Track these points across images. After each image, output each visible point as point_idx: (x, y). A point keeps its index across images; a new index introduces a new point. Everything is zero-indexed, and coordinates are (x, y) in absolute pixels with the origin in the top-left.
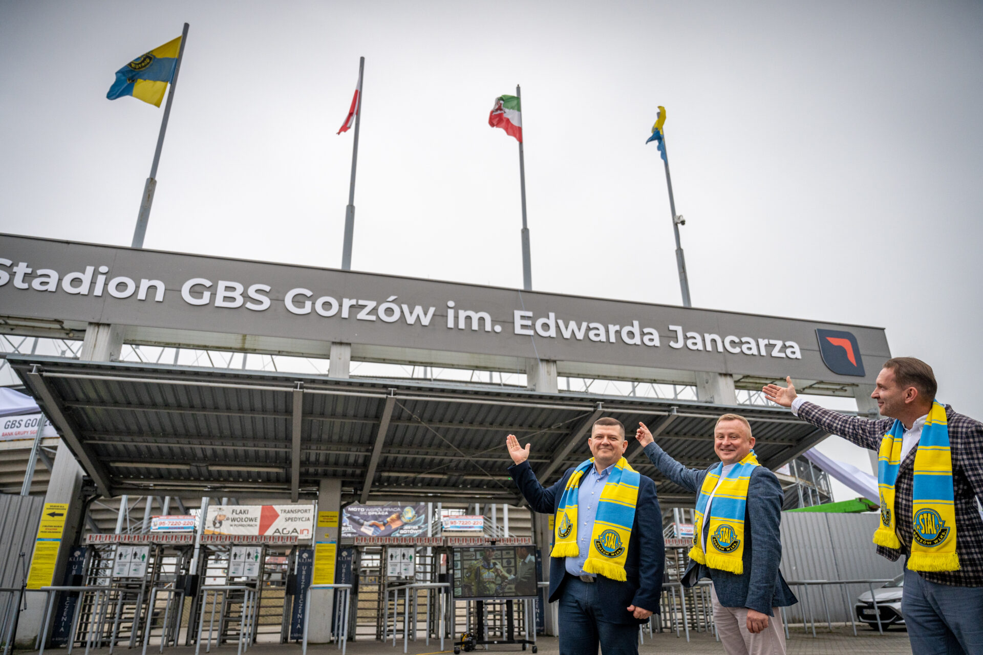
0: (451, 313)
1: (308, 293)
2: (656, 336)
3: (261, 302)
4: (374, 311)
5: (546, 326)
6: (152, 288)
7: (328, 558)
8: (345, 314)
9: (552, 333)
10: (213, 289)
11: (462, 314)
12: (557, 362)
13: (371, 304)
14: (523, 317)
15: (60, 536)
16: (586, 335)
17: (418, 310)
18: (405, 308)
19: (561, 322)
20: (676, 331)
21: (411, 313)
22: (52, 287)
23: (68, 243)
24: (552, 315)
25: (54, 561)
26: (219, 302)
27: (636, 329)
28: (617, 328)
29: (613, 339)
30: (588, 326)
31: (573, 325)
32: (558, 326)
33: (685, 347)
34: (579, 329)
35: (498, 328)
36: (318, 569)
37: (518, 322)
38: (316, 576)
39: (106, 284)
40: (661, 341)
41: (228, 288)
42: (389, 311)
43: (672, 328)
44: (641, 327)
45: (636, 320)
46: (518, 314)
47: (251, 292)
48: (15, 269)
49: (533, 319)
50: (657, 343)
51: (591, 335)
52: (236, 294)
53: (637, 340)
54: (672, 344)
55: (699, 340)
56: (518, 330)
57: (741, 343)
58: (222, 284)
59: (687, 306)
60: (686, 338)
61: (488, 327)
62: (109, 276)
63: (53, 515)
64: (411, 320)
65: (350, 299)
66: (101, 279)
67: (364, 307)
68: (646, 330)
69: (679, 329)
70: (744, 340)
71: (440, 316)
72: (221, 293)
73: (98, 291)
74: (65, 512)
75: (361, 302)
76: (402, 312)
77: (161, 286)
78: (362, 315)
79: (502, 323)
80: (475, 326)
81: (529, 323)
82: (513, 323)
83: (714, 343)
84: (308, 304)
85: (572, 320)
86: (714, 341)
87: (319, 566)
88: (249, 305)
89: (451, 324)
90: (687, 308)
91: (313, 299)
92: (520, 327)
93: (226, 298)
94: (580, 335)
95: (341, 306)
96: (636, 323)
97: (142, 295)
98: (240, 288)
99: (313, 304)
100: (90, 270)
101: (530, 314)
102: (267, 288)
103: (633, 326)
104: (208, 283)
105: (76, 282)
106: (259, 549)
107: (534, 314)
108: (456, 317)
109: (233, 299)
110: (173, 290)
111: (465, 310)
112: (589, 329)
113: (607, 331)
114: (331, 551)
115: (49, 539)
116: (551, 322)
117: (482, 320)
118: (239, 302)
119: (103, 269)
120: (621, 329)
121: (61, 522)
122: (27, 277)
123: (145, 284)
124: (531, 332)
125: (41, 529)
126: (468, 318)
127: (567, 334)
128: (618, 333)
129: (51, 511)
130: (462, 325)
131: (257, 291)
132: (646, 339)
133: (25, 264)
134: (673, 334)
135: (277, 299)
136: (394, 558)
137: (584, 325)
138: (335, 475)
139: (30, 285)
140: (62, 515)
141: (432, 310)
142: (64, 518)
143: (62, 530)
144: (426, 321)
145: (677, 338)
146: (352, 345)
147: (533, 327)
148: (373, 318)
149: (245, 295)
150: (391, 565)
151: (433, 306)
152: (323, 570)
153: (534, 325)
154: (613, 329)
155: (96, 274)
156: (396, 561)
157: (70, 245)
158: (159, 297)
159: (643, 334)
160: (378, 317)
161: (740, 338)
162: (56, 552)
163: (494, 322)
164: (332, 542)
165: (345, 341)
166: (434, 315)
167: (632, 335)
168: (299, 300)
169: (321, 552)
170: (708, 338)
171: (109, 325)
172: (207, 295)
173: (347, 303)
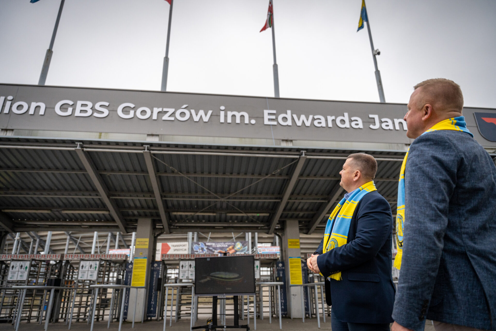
0: (222, 114)
1: (132, 106)
2: (360, 121)
3: (102, 112)
4: (173, 114)
5: (285, 119)
6: (38, 107)
7: (142, 267)
8: (155, 117)
9: (289, 123)
10: (74, 106)
11: (230, 114)
12: (293, 141)
13: (171, 111)
14: (270, 114)
16: (312, 123)
17: (201, 112)
18: (193, 111)
19: (295, 116)
20: (374, 118)
21: (197, 115)
24: (289, 112)
26: (77, 113)
27: (346, 118)
28: (333, 118)
29: (330, 125)
31: (303, 117)
32: (293, 119)
33: (381, 128)
34: (307, 120)
35: (253, 122)
36: (134, 275)
37: (266, 117)
38: (134, 279)
39: (11, 106)
40: (363, 125)
41: (82, 105)
42: (183, 114)
43: (371, 116)
44: (350, 117)
45: (346, 112)
46: (266, 112)
47: (97, 107)
49: (277, 115)
50: (361, 126)
51: (316, 123)
52: (88, 109)
53: (347, 125)
54: (372, 126)
55: (390, 123)
56: (266, 122)
58: (79, 103)
59: (383, 102)
60: (381, 122)
61: (247, 121)
62: (13, 101)
64: (196, 119)
65: (158, 108)
66: (8, 104)
67: (166, 112)
68: (353, 119)
69: (376, 117)
71: (216, 115)
72: (79, 107)
73: (6, 111)
75: (165, 110)
76: (191, 114)
77: (43, 106)
78: (166, 117)
79: (256, 118)
80: (238, 121)
81: (274, 117)
82: (263, 118)
83: (401, 125)
84: (132, 112)
85: (303, 114)
86: (401, 123)
88: (96, 115)
89: (222, 120)
90: (383, 103)
91: (135, 109)
92: (267, 120)
93: (81, 111)
94: (308, 124)
95: (152, 112)
96: (346, 114)
97: (31, 112)
98: (90, 104)
99: (135, 112)
100: (2, 99)
101: (274, 112)
102: (106, 104)
103: (344, 116)
104: (71, 103)
106: (98, 263)
107: (277, 112)
108: (226, 116)
109: (86, 111)
110: (50, 108)
111: (232, 111)
112: (314, 119)
113: (326, 121)
114: (144, 263)
116: (289, 116)
117: (242, 116)
118: (90, 112)
119: (10, 98)
120: (336, 118)
123: (34, 105)
124: (275, 123)
126: (234, 116)
127: (299, 123)
128: (334, 121)
130: (229, 120)
131: (101, 106)
132: (353, 124)
134: (372, 120)
135: (113, 110)
136: (184, 268)
137: (311, 117)
138: (146, 216)
141: (210, 112)
144: (206, 119)
145: (375, 122)
146: (159, 136)
147: (276, 120)
148: (172, 119)
149: (93, 109)
150: (182, 272)
151: (211, 110)
152: (138, 275)
153: (277, 118)
154: (330, 118)
155: (6, 101)
156: (185, 269)
158: (42, 112)
159: (351, 121)
160: (176, 118)
163: (250, 118)
164: (145, 258)
165: (154, 133)
166: (211, 115)
167: (344, 122)
168: (126, 110)
169: (137, 264)
170: (397, 121)
171: (12, 130)
172: (70, 110)
173: (156, 110)
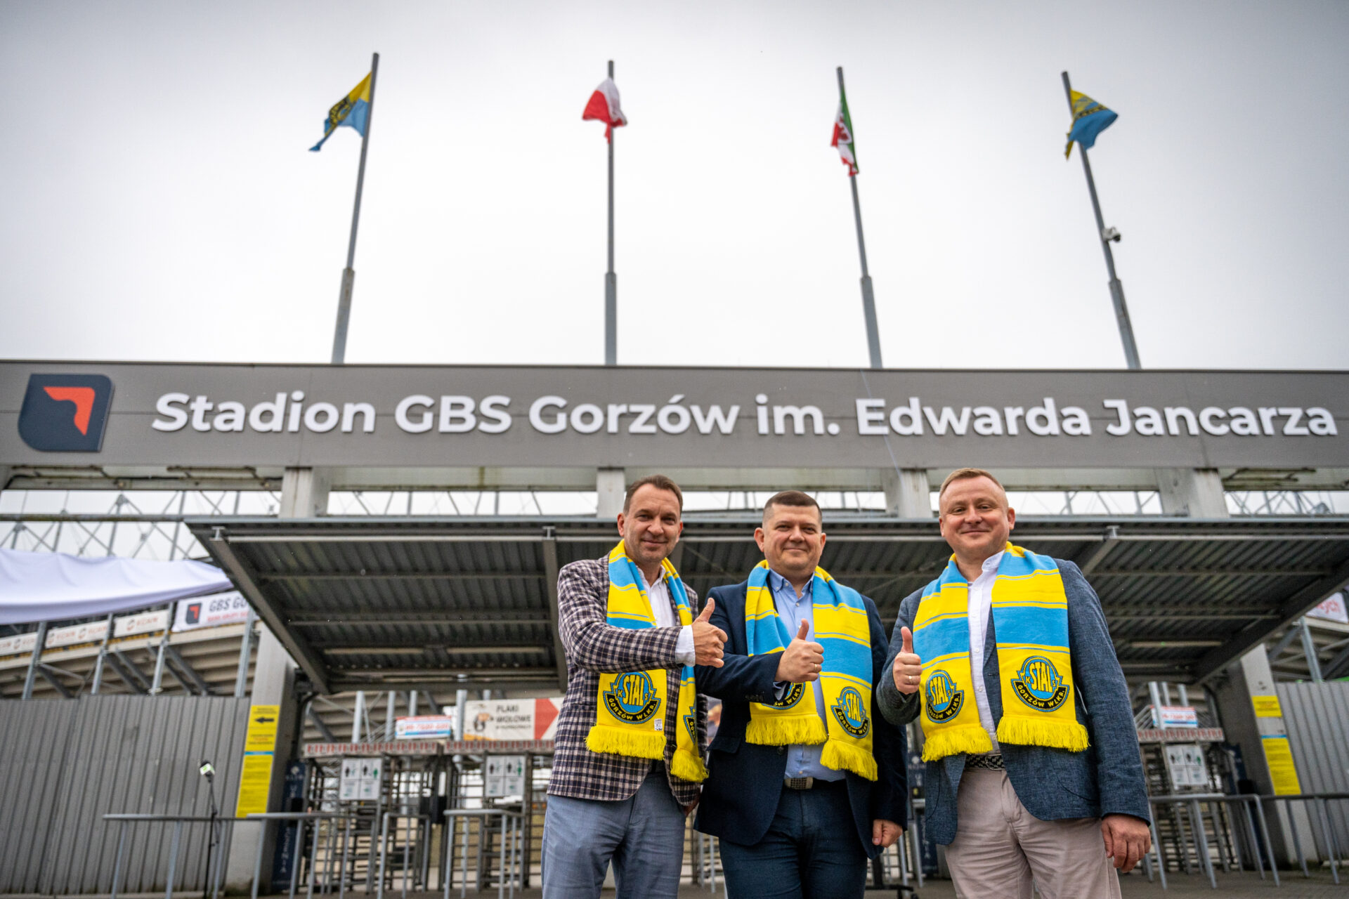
0: (762, 413)
1: (561, 402)
2: (1083, 418)
3: (498, 421)
4: (653, 419)
5: (906, 419)
6: (359, 415)
8: (613, 427)
9: (917, 428)
10: (435, 409)
11: (779, 412)
12: (928, 471)
13: (648, 410)
14: (870, 409)
15: (272, 747)
16: (971, 427)
17: (715, 412)
18: (696, 410)
19: (929, 412)
20: (1116, 409)
21: (705, 417)
22: (238, 425)
23: (253, 365)
24: (915, 402)
25: (267, 781)
26: (445, 426)
27: (1050, 411)
28: (1020, 411)
29: (1013, 429)
30: (973, 413)
31: (948, 413)
32: (925, 418)
33: (1134, 432)
34: (959, 419)
35: (834, 429)
37: (864, 417)
39: (302, 415)
40: (1092, 426)
41: (454, 406)
42: (674, 418)
43: (1109, 403)
44: (1058, 408)
45: (1048, 397)
46: (862, 404)
47: (485, 408)
48: (193, 406)
49: (887, 410)
50: (1086, 428)
51: (979, 426)
52: (466, 413)
53: (1053, 428)
54: (1112, 429)
55: (1155, 418)
56: (865, 428)
57: (1229, 418)
58: (446, 401)
59: (1135, 368)
60: (1134, 418)
61: (819, 428)
62: (305, 403)
63: (261, 720)
64: (705, 427)
65: (619, 405)
66: (296, 410)
67: (637, 414)
68: (1066, 412)
69: (1121, 405)
70: (1234, 412)
71: (748, 417)
72: (446, 413)
73: (293, 426)
74: (276, 717)
75: (634, 409)
76: (692, 417)
77: (369, 411)
78: (637, 426)
79: (839, 420)
80: (799, 428)
81: (880, 416)
82: (856, 418)
83: (1182, 422)
84: (562, 418)
85: (947, 406)
86: (1180, 418)
88: (484, 426)
90: (1136, 371)
91: (567, 410)
92: (866, 423)
93: (453, 420)
94: (961, 428)
95: (606, 416)
96: (1049, 402)
97: (347, 425)
98: (469, 403)
99: (569, 417)
100: (282, 398)
101: (880, 403)
102: (505, 401)
103: (1044, 406)
104: (428, 401)
105: (266, 416)
106: (522, 759)
107: (886, 403)
108: (771, 418)
109: (461, 420)
110: (384, 416)
111: (783, 405)
112: (974, 417)
113: (1003, 419)
115: (260, 753)
116: (914, 412)
117: (809, 418)
118: (470, 423)
119: (298, 395)
120: (1026, 412)
121: (272, 729)
122: (208, 415)
123: (350, 410)
124: (884, 430)
125: (249, 739)
126: (789, 417)
127: (940, 428)
128: (1021, 419)
129: (259, 716)
130: (780, 428)
131: (492, 406)
132: (1067, 425)
133: (204, 398)
134: (1113, 414)
135: (519, 414)
137: (966, 412)
139: (213, 426)
140: (271, 720)
141: (734, 411)
142: (275, 724)
143: (273, 740)
144: (727, 427)
145: (1118, 419)
146: (627, 470)
147: (887, 421)
148: (651, 429)
149: (477, 413)
151: (737, 404)
153: (887, 418)
154: (1012, 413)
155: (289, 402)
157: (257, 368)
158: (369, 425)
159: (1061, 418)
160: (659, 427)
161: (1226, 409)
162: (269, 769)
163: (827, 420)
165: (615, 464)
166: (738, 417)
167: (1044, 421)
168: (548, 414)
170: (1172, 414)
171: (309, 468)
172: (428, 417)
173: (614, 411)
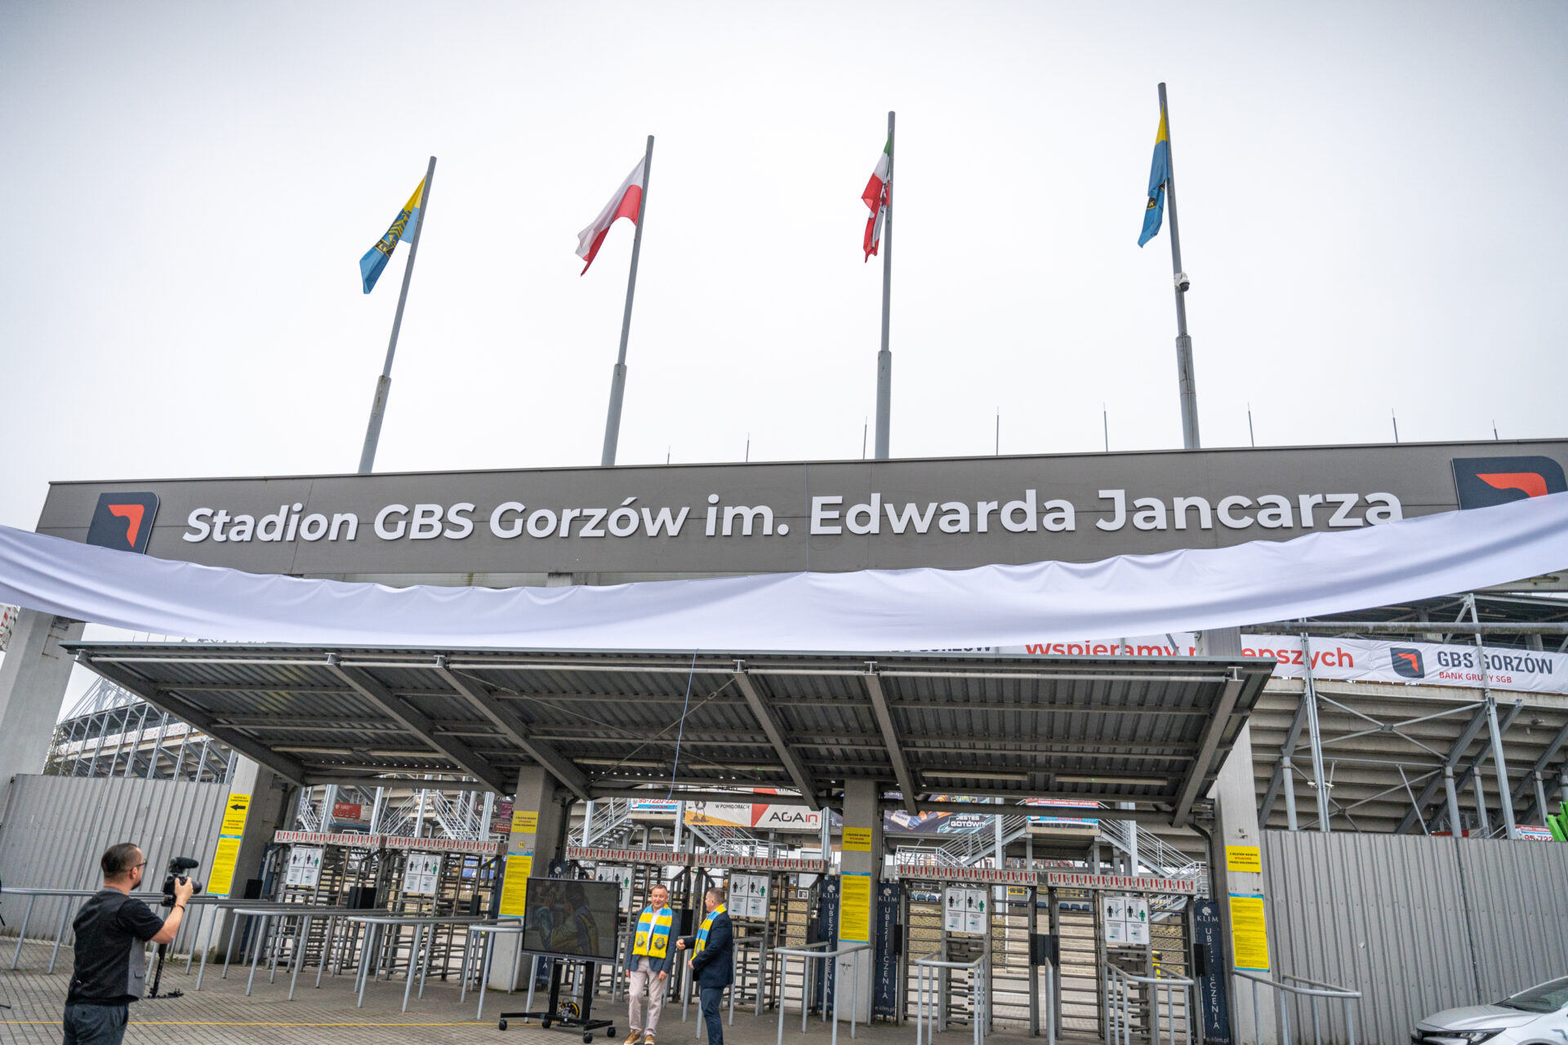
0: (712, 512)
1: (520, 507)
2: (1069, 512)
3: (463, 527)
4: (603, 523)
5: (863, 518)
6: (345, 523)
7: (859, 896)
8: (564, 531)
9: (874, 526)
10: (409, 516)
11: (728, 513)
13: (599, 513)
14: (825, 507)
15: (240, 832)
16: (934, 524)
17: (665, 514)
18: (646, 512)
19: (890, 509)
20: (1111, 499)
21: (653, 519)
22: (247, 537)
23: (266, 479)
24: (876, 498)
25: (234, 862)
26: (415, 534)
27: (1030, 505)
28: (994, 505)
29: (982, 526)
30: (938, 508)
31: (910, 509)
32: (883, 515)
33: (1129, 528)
34: (922, 516)
35: (783, 529)
36: (508, 890)
37: (817, 514)
38: (843, 923)
39: (299, 525)
40: (1078, 522)
41: (424, 513)
42: (623, 521)
43: (1103, 494)
44: (1041, 499)
45: (1032, 487)
46: (817, 501)
47: (452, 516)
48: (215, 519)
49: (842, 508)
50: (1070, 524)
51: (944, 524)
52: (434, 520)
53: (1030, 524)
54: (1102, 524)
56: (816, 528)
57: (1256, 508)
58: (419, 509)
60: (1133, 510)
61: (767, 529)
62: (302, 513)
63: (236, 807)
64: (654, 529)
65: (573, 508)
66: (295, 518)
67: (588, 518)
68: (1048, 504)
69: (1119, 496)
70: (1262, 500)
71: (696, 519)
72: (417, 520)
73: (290, 536)
74: (247, 805)
75: (586, 512)
76: (641, 519)
77: (353, 519)
78: (587, 531)
79: (790, 519)
80: (747, 529)
81: (835, 514)
82: (810, 517)
83: (1194, 513)
84: (519, 523)
85: (911, 502)
86: (1193, 509)
87: (509, 886)
88: (449, 534)
89: (710, 530)
91: (524, 514)
92: (819, 522)
93: (422, 528)
94: (922, 526)
95: (559, 520)
96: (1031, 494)
97: (333, 534)
98: (438, 510)
99: (525, 522)
100: (284, 509)
101: (838, 500)
102: (470, 507)
104: (403, 509)
105: (270, 526)
106: (439, 859)
107: (844, 499)
108: (719, 519)
109: (430, 527)
110: (365, 524)
111: (733, 506)
112: (939, 514)
113: (974, 514)
114: (863, 886)
115: (230, 836)
116: (874, 510)
117: (758, 518)
118: (437, 530)
119: (297, 507)
120: (1000, 507)
121: (242, 815)
122: (226, 527)
123: (338, 519)
124: (837, 530)
125: (225, 824)
126: (738, 518)
127: (899, 527)
128: (993, 515)
129: (235, 803)
130: (727, 529)
131: (459, 513)
132: (1048, 521)
133: (225, 512)
134: (1105, 506)
135: (482, 520)
136: (954, 904)
137: (932, 508)
138: (867, 774)
139: (227, 537)
140: (243, 808)
141: (684, 511)
142: (245, 812)
143: (242, 825)
144: (673, 530)
145: (1113, 511)
146: (575, 575)
147: (841, 520)
148: (601, 533)
149: (443, 520)
151: (685, 505)
152: (853, 914)
153: (843, 517)
154: (984, 508)
155: (290, 512)
157: (269, 482)
158: (351, 535)
159: (1041, 512)
160: (607, 530)
161: (1253, 498)
162: (236, 852)
163: (777, 520)
164: (528, 854)
165: (564, 570)
166: (686, 519)
167: (1023, 516)
168: (506, 520)
169: (849, 888)
170: (1180, 504)
171: (301, 575)
172: (402, 525)
173: (568, 515)
